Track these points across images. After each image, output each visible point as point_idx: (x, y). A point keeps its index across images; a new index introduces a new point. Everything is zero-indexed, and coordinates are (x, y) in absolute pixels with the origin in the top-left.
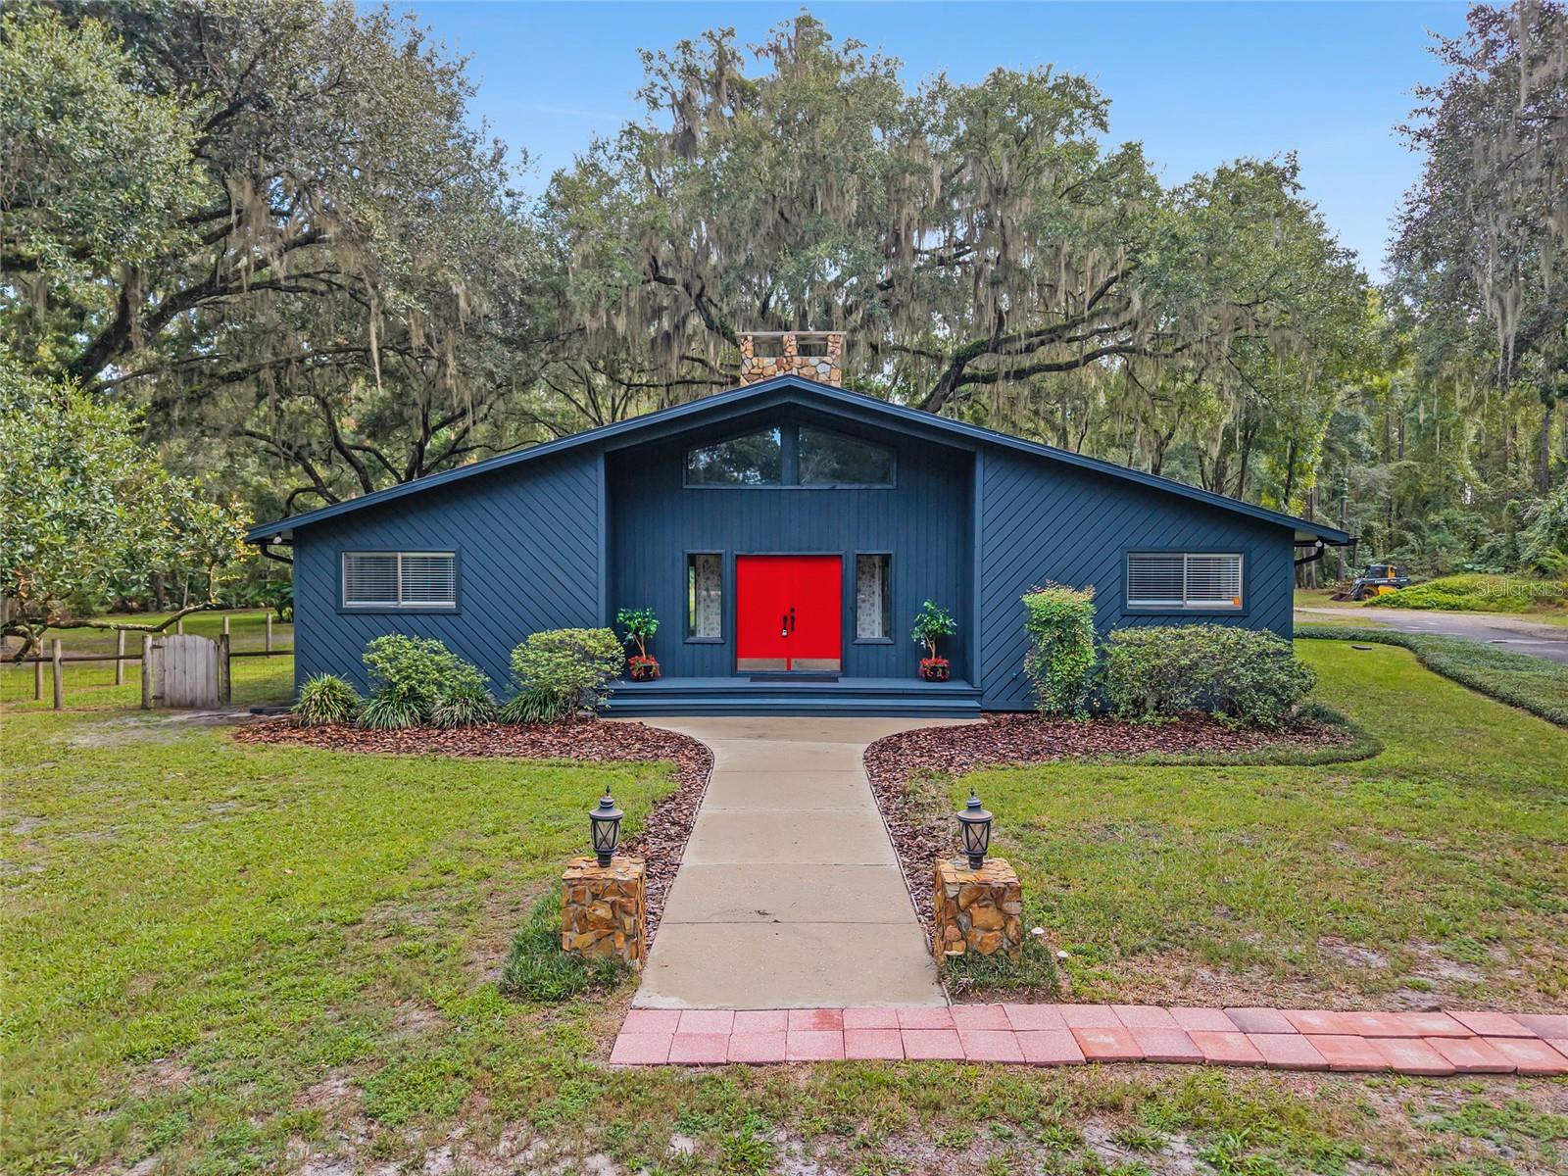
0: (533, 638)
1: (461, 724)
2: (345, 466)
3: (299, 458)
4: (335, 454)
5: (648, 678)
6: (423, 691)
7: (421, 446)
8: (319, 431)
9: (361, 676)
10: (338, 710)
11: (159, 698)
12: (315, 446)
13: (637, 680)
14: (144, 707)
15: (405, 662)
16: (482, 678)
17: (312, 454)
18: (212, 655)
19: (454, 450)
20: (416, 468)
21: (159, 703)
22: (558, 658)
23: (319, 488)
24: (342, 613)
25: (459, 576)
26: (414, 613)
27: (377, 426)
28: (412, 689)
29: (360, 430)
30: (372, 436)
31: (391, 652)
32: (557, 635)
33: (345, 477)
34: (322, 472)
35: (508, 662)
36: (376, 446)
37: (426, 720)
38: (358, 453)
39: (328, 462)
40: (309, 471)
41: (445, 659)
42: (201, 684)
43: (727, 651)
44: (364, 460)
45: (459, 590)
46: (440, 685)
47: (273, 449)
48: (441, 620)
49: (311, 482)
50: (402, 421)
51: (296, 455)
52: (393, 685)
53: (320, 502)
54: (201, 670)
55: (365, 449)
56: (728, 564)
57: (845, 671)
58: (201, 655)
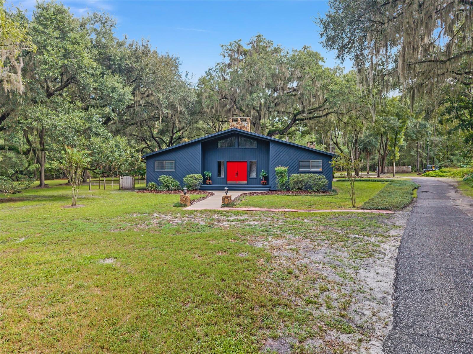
0: (188, 176)
1: (175, 190)
2: (154, 141)
3: (144, 140)
4: (152, 139)
5: (210, 184)
6: (168, 185)
7: (172, 137)
8: (148, 134)
9: (158, 183)
10: (154, 188)
11: (122, 188)
12: (148, 137)
13: (208, 184)
14: (120, 189)
15: (165, 180)
16: (179, 183)
17: (147, 139)
18: (132, 180)
19: (180, 138)
20: (171, 142)
21: (123, 189)
22: (191, 179)
23: (149, 147)
24: (155, 172)
25: (175, 165)
26: (167, 172)
27: (162, 132)
28: (167, 184)
29: (158, 133)
30: (161, 134)
31: (163, 178)
32: (191, 175)
33: (154, 144)
34: (149, 143)
35: (183, 180)
36: (161, 137)
37: (169, 190)
38: (157, 139)
39: (150, 141)
40: (146, 143)
41: (172, 179)
42: (129, 185)
43: (225, 179)
44: (159, 141)
45: (175, 167)
46: (171, 184)
47: (138, 138)
48: (172, 173)
49: (146, 146)
50: (167, 131)
51: (143, 139)
52: (163, 184)
53: (149, 151)
54: (129, 183)
55: (159, 138)
56: (225, 163)
57: (248, 184)
58: (129, 180)
